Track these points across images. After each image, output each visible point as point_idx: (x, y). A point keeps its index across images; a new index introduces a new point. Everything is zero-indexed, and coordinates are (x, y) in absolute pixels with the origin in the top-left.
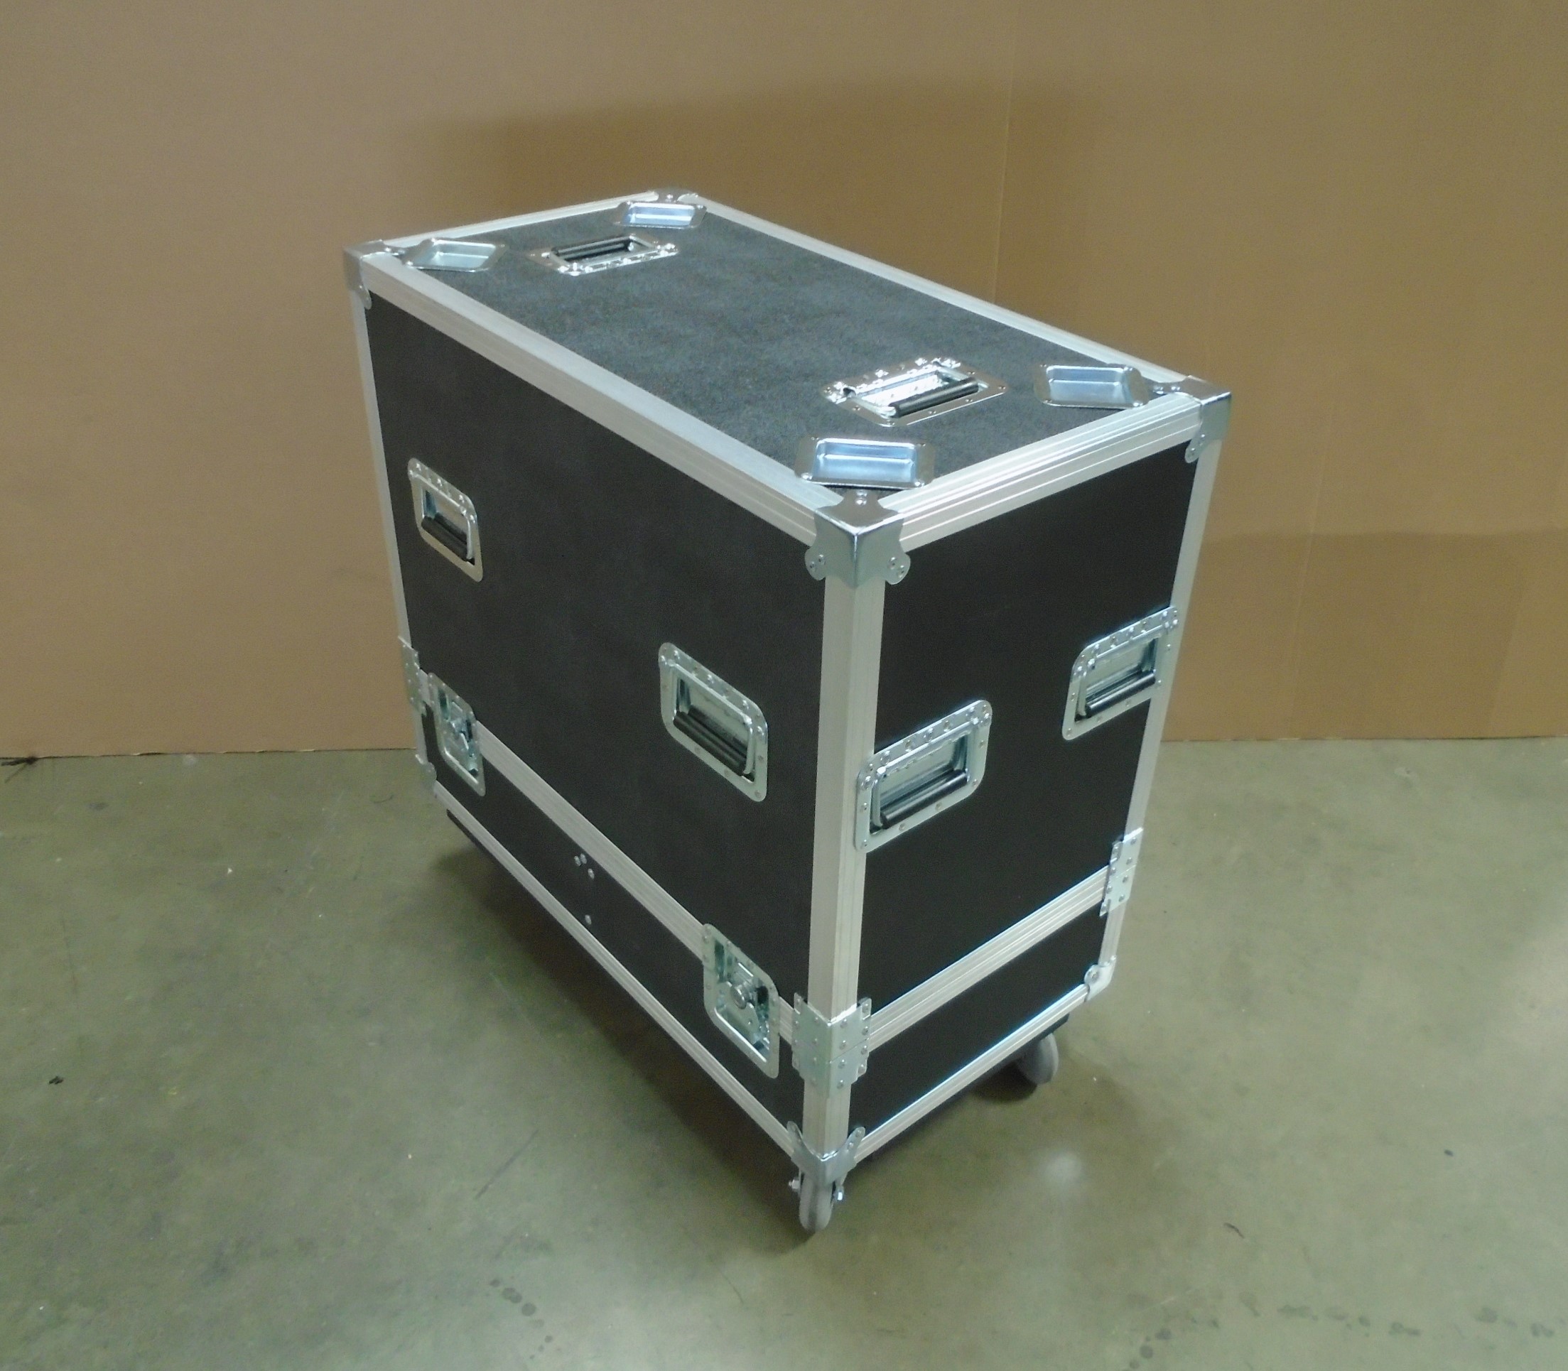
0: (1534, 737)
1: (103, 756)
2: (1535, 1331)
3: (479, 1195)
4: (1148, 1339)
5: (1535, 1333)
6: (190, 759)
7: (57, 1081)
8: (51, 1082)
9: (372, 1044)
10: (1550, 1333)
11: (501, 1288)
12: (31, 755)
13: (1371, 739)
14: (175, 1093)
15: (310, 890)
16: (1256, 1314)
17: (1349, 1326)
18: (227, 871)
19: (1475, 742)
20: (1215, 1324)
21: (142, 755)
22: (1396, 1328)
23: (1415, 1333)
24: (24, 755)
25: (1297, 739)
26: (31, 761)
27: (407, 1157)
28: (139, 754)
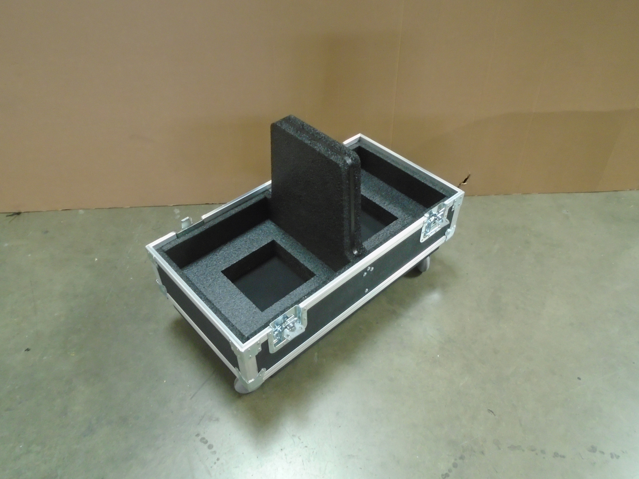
1: (48, 211)
2: (612, 456)
3: (191, 398)
4: (456, 460)
5: (612, 457)
6: (81, 212)
7: (28, 350)
8: (25, 351)
9: (150, 334)
10: (618, 457)
11: (200, 437)
12: (19, 212)
14: (73, 355)
15: (128, 267)
16: (499, 449)
17: (537, 454)
20: (483, 453)
21: (63, 210)
22: (556, 455)
23: (564, 457)
24: (17, 211)
26: (19, 214)
27: (164, 381)
28: (61, 210)
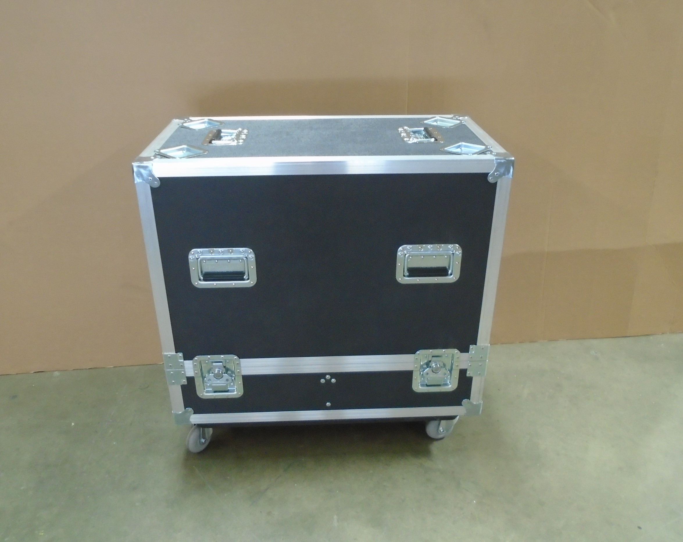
0: (647, 335)
1: (17, 374)
6: (57, 374)
9: (137, 504)
13: (578, 339)
14: (42, 534)
15: (110, 431)
18: (72, 424)
19: (623, 338)
21: (34, 373)
25: (546, 341)
28: (33, 372)
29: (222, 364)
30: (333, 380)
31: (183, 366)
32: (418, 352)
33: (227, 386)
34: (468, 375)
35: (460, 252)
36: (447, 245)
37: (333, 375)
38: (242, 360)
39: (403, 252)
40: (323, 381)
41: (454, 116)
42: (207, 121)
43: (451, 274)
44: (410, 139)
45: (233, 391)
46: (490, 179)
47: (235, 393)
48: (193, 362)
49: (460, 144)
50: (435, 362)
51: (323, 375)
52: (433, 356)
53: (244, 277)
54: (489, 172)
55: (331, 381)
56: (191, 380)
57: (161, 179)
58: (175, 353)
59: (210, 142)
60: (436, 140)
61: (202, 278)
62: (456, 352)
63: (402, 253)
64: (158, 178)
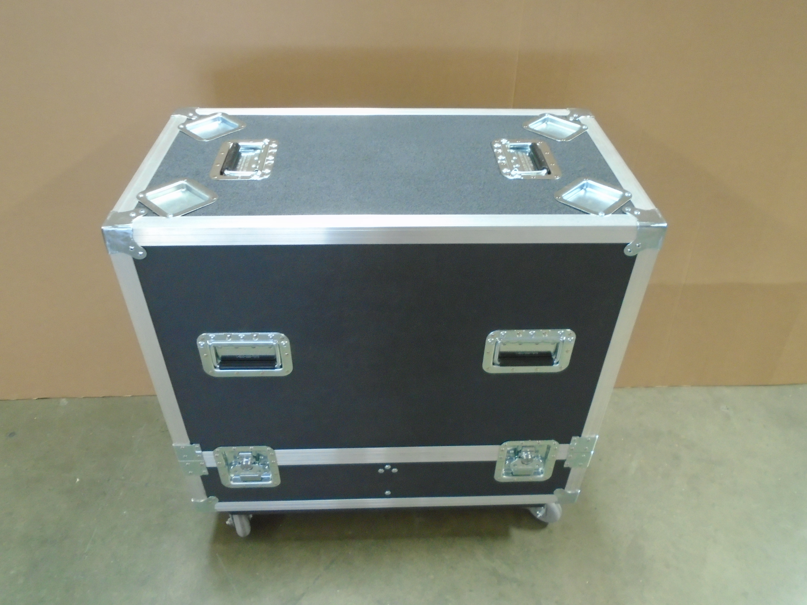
1: (18, 400)
6: (64, 402)
18: (76, 480)
29: (250, 454)
30: (395, 470)
31: (202, 457)
32: (504, 444)
33: (260, 476)
34: (565, 466)
35: (572, 338)
36: (556, 330)
37: (393, 465)
38: (277, 451)
39: (495, 338)
40: (381, 471)
41: (571, 115)
42: (221, 116)
43: (557, 363)
44: (511, 171)
45: (268, 480)
46: (628, 251)
47: (270, 482)
48: (214, 453)
49: (584, 182)
50: (526, 452)
51: (382, 466)
52: (523, 447)
53: (276, 366)
54: (627, 242)
55: (391, 471)
56: (213, 471)
57: (146, 248)
58: (190, 445)
59: (222, 173)
60: (549, 173)
61: (218, 366)
62: (554, 443)
63: (493, 339)
64: (142, 247)
